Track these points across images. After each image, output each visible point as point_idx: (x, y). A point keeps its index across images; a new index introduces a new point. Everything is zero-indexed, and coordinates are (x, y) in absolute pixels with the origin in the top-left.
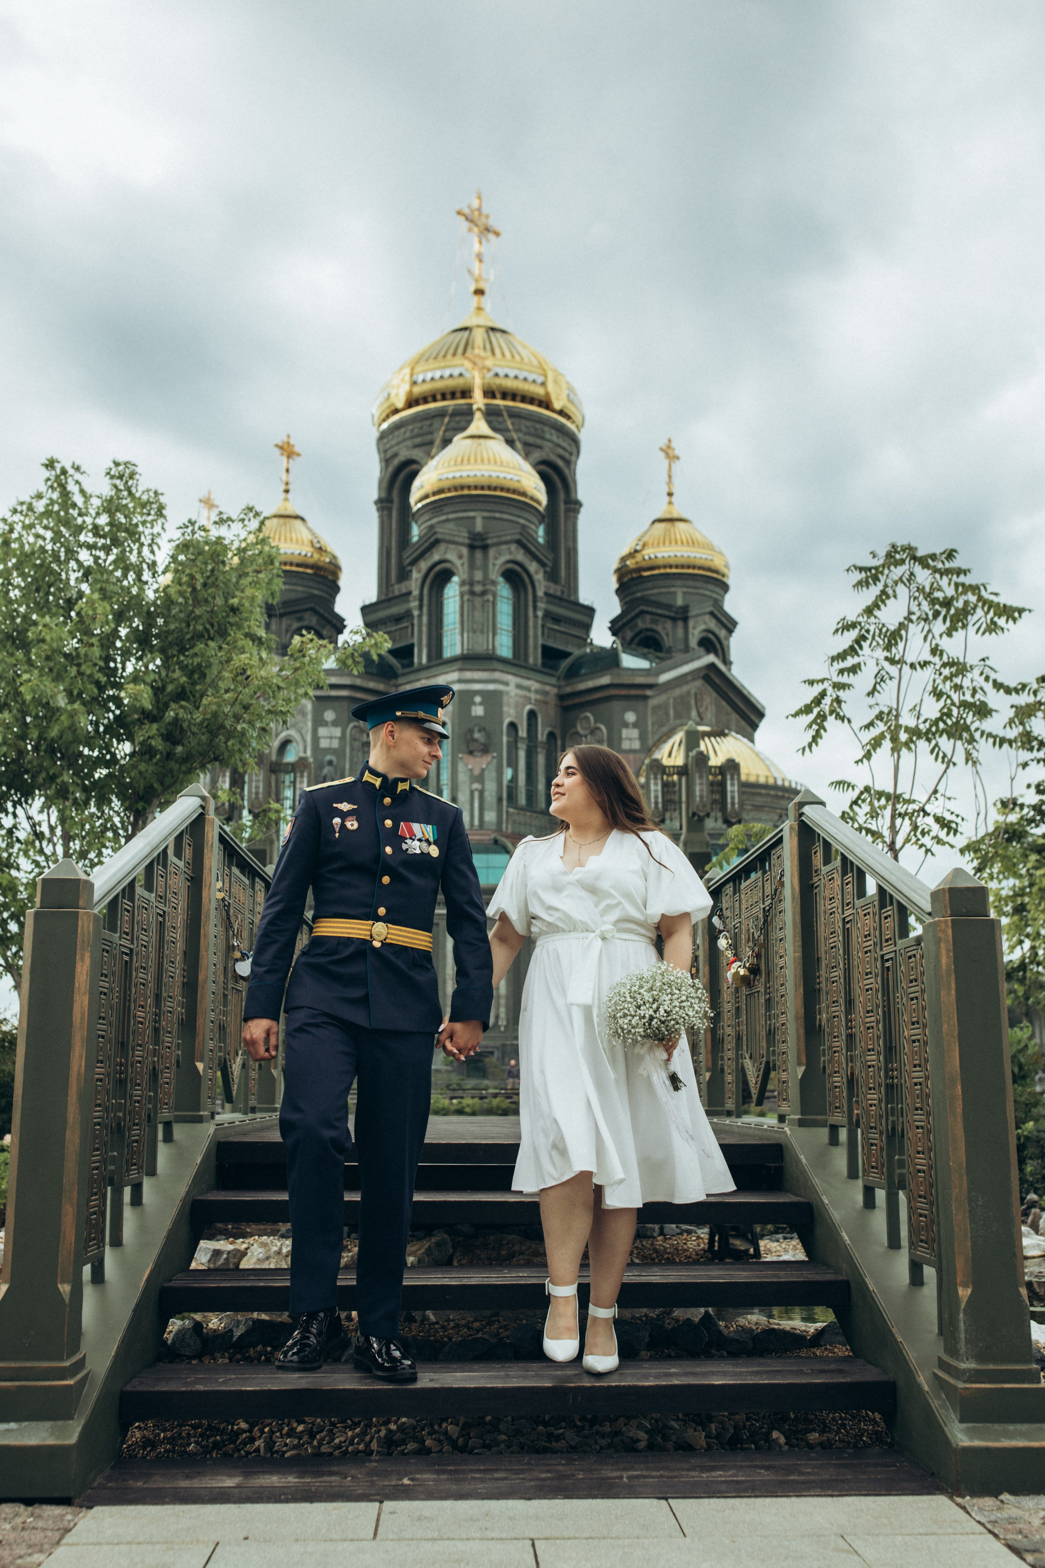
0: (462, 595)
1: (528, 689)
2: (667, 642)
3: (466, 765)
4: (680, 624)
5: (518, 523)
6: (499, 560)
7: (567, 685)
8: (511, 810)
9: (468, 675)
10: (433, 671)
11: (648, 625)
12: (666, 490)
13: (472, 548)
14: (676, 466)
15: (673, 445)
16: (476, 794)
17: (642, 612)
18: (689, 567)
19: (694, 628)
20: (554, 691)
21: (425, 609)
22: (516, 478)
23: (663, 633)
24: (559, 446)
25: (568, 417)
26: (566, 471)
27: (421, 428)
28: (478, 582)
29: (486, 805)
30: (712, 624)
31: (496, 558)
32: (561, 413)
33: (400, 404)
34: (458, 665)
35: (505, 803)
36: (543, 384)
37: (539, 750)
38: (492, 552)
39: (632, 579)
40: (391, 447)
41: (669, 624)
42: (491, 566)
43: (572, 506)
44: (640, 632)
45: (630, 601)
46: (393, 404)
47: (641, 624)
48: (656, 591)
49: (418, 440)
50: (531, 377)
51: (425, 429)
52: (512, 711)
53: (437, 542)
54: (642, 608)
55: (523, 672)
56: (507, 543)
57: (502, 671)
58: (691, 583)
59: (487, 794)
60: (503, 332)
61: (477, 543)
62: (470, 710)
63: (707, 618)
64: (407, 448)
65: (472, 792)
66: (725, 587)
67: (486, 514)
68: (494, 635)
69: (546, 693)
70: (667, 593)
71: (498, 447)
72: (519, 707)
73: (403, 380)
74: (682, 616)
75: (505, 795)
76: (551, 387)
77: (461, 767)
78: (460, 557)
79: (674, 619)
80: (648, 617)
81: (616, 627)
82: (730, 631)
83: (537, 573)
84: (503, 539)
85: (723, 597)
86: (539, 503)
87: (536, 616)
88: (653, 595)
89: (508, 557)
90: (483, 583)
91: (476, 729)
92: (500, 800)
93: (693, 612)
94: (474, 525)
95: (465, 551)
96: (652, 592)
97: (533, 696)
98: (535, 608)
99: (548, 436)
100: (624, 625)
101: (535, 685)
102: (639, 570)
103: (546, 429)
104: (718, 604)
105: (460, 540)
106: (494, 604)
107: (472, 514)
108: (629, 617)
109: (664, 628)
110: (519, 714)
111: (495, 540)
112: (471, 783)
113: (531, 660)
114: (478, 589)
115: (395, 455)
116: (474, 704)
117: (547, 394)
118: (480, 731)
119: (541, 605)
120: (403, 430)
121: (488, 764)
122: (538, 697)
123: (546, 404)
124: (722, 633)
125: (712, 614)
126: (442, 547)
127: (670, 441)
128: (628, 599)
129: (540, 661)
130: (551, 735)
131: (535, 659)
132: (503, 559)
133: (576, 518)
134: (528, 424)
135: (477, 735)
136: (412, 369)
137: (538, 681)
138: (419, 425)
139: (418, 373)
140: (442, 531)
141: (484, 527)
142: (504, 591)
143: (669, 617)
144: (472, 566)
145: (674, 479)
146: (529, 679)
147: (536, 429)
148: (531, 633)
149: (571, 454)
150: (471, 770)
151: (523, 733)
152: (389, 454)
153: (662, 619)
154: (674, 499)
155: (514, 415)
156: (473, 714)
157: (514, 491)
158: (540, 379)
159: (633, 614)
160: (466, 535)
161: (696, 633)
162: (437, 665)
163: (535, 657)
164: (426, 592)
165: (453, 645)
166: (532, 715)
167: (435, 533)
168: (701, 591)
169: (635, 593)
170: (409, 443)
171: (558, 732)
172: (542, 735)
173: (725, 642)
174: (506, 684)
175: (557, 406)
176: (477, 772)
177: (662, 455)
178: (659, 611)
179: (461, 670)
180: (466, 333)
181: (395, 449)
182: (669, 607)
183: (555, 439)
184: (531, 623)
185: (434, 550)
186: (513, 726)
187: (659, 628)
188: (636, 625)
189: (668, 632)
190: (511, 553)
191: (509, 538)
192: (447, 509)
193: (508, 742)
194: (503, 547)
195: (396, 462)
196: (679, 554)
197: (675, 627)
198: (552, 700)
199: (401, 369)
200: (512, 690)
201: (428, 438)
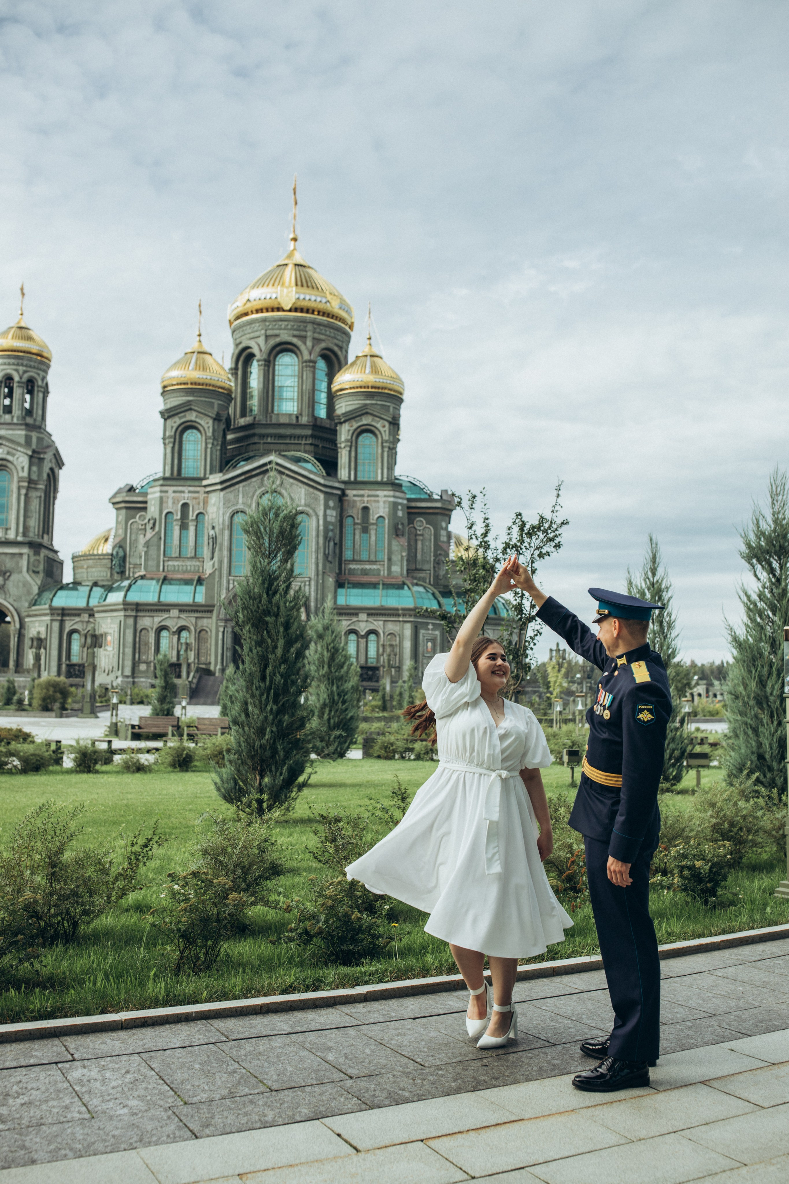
13: (391, 423)
21: (353, 449)
27: (299, 326)
34: (390, 487)
91: (400, 523)
105: (385, 417)
126: (370, 417)
139: (300, 293)
167: (367, 409)
170: (290, 332)
179: (393, 490)
201: (304, 333)
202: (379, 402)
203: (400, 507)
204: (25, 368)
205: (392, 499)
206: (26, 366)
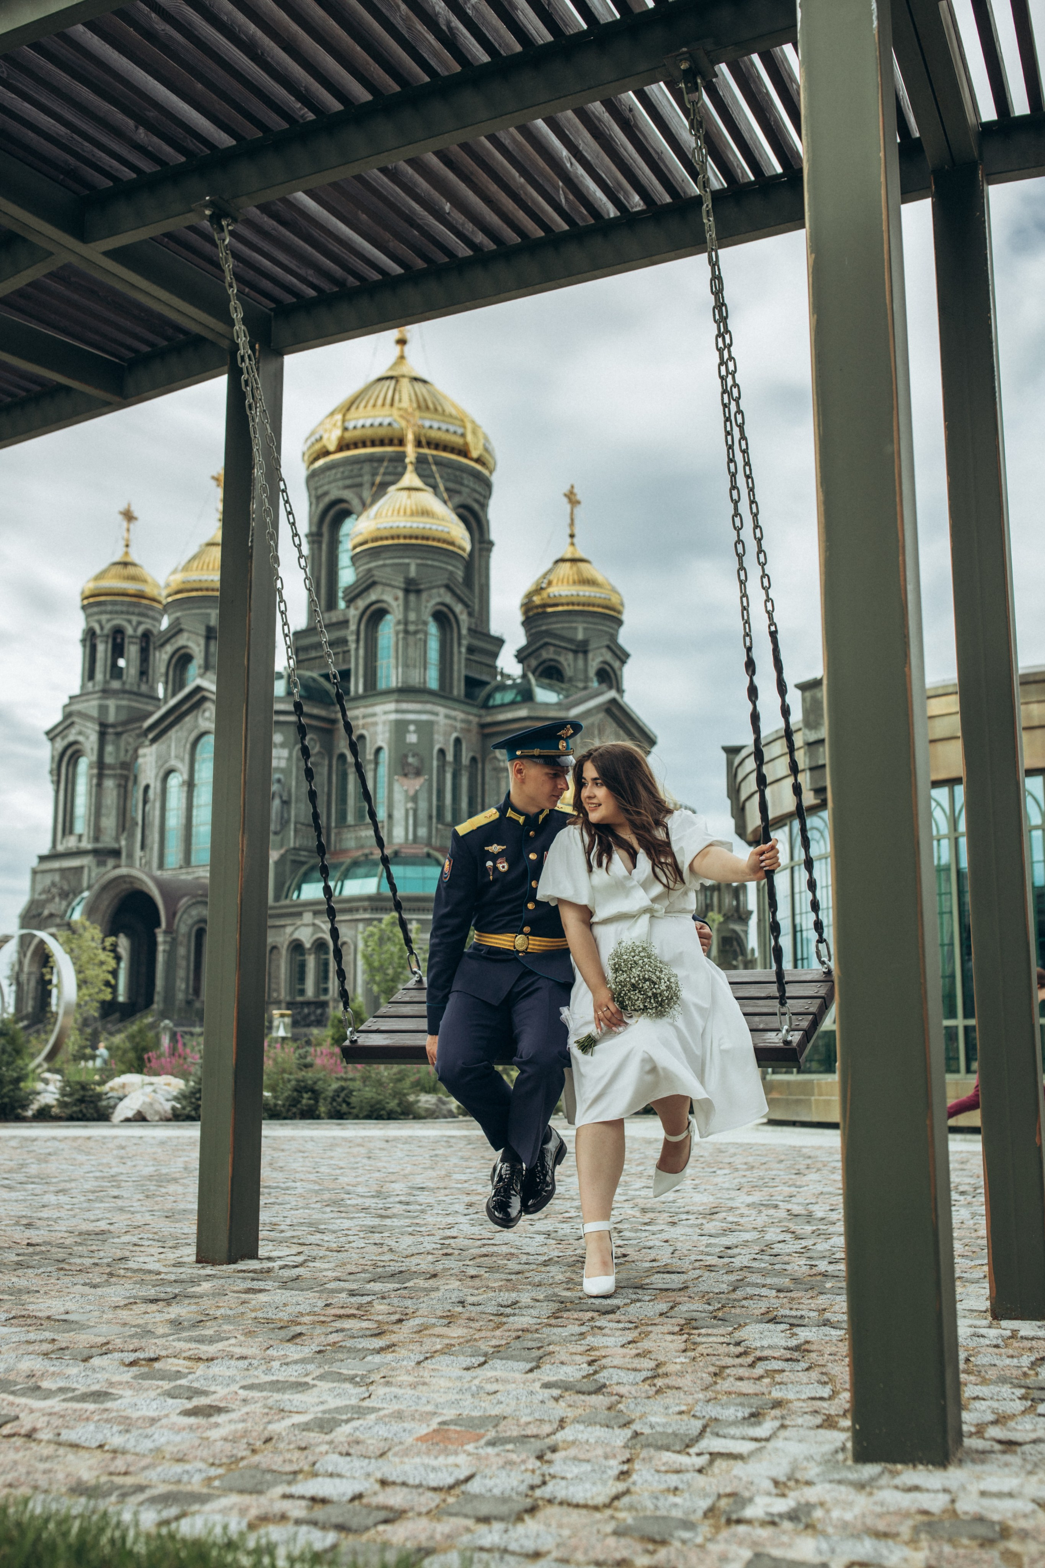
0: (397, 633)
1: (455, 719)
2: (569, 672)
3: (402, 786)
4: (581, 656)
5: (446, 570)
6: (430, 602)
7: (487, 715)
8: (440, 826)
9: (404, 706)
10: (370, 701)
11: (552, 656)
12: (568, 532)
13: (407, 591)
14: (578, 510)
15: (576, 490)
16: (411, 813)
17: (546, 644)
18: (589, 605)
19: (593, 660)
20: (475, 720)
21: (362, 644)
22: (446, 530)
23: (565, 664)
24: (474, 490)
25: (483, 464)
26: (481, 514)
27: (352, 471)
28: (413, 622)
29: (419, 822)
30: (609, 657)
31: (428, 601)
32: (478, 460)
33: (332, 447)
34: (395, 696)
35: (434, 820)
36: (463, 435)
37: (463, 772)
38: (424, 595)
39: (538, 614)
40: (321, 486)
41: (570, 656)
42: (423, 608)
43: (485, 546)
44: (544, 662)
45: (536, 633)
46: (324, 447)
47: (545, 654)
48: (559, 626)
49: (348, 482)
50: (452, 428)
51: (355, 472)
52: (441, 739)
53: (374, 584)
54: (547, 640)
55: (449, 703)
56: (438, 587)
57: (434, 703)
58: (590, 619)
59: (420, 812)
60: (424, 382)
61: (412, 588)
62: (405, 739)
63: (604, 650)
64: (339, 488)
65: (407, 811)
66: (620, 623)
67: (419, 561)
68: (425, 669)
69: (468, 722)
70: (571, 628)
71: (428, 499)
72: (447, 734)
73: (335, 425)
74: (582, 649)
75: (434, 813)
76: (470, 438)
77: (397, 787)
78: (396, 599)
79: (575, 652)
80: (552, 649)
81: (522, 656)
82: (623, 662)
83: (461, 613)
84: (434, 584)
85: (617, 631)
86: (464, 550)
87: (460, 652)
88: (557, 629)
89: (438, 600)
90: (415, 623)
91: (410, 754)
92: (430, 817)
93: (592, 645)
94: (408, 571)
95: (400, 594)
96: (557, 626)
97: (459, 725)
98: (460, 645)
99: (466, 482)
100: (530, 655)
101: (460, 715)
102: (545, 606)
103: (465, 475)
104: (613, 638)
105: (396, 584)
106: (425, 642)
107: (407, 561)
108: (534, 647)
109: (566, 659)
110: (447, 741)
111: (427, 585)
112: (406, 802)
113: (455, 692)
114: (412, 628)
115: (326, 494)
116: (409, 732)
117: (466, 444)
118: (413, 756)
119: (465, 642)
120: (334, 471)
121: (421, 786)
122: (463, 725)
123: (464, 452)
124: (616, 664)
125: (608, 647)
126: (379, 588)
127: (572, 487)
128: (533, 631)
129: (463, 692)
130: (474, 760)
131: (459, 690)
132: (433, 602)
133: (489, 557)
134: (449, 471)
135: (410, 760)
136: (344, 415)
137: (463, 712)
138: (350, 468)
139: (350, 420)
140: (378, 575)
141: (417, 572)
142: (433, 629)
143: (571, 650)
144: (406, 607)
145: (576, 522)
146: (455, 709)
147: (456, 476)
148: (456, 667)
149: (485, 497)
150: (406, 791)
151: (450, 757)
152: (320, 492)
153: (564, 651)
154: (576, 540)
155: (439, 463)
156: (408, 740)
157: (445, 541)
158: (460, 431)
159: (538, 645)
160: (402, 580)
161: (594, 665)
162: (374, 695)
163: (459, 688)
164: (362, 627)
165: (388, 677)
166: (458, 741)
167: (373, 576)
168: (600, 627)
169: (541, 626)
170: (340, 483)
171: (478, 756)
172: (465, 760)
173: (618, 673)
174: (437, 714)
175: (475, 454)
176: (412, 793)
177: (565, 500)
178: (563, 644)
179: (397, 701)
180: (393, 382)
181: (326, 488)
182: (571, 641)
183: (471, 484)
184: (456, 659)
185: (371, 591)
186: (442, 752)
187: (561, 659)
188: (540, 655)
189: (568, 662)
190: (440, 596)
191: (439, 583)
192: (383, 555)
193: (438, 766)
194: (435, 591)
195: (327, 500)
196: (581, 593)
197: (575, 659)
198: (475, 728)
199: (332, 414)
200: (441, 720)
201: (358, 480)
202: (388, 562)
203: (412, 728)
204: (108, 616)
205: (393, 717)
206: (111, 612)
